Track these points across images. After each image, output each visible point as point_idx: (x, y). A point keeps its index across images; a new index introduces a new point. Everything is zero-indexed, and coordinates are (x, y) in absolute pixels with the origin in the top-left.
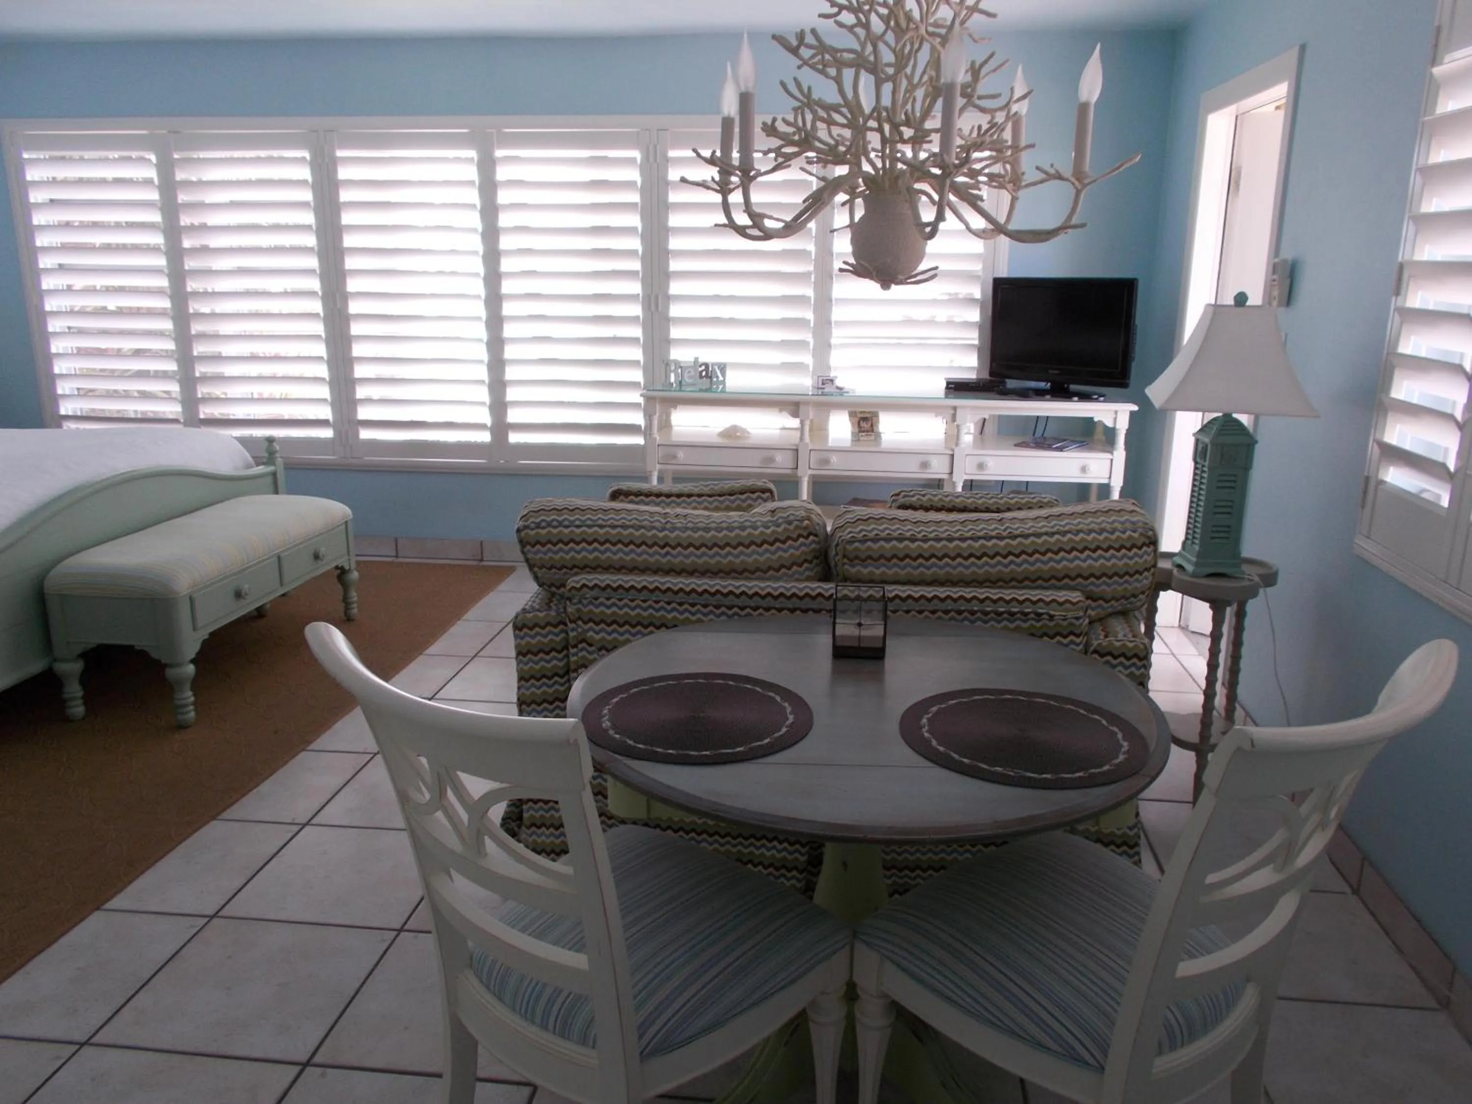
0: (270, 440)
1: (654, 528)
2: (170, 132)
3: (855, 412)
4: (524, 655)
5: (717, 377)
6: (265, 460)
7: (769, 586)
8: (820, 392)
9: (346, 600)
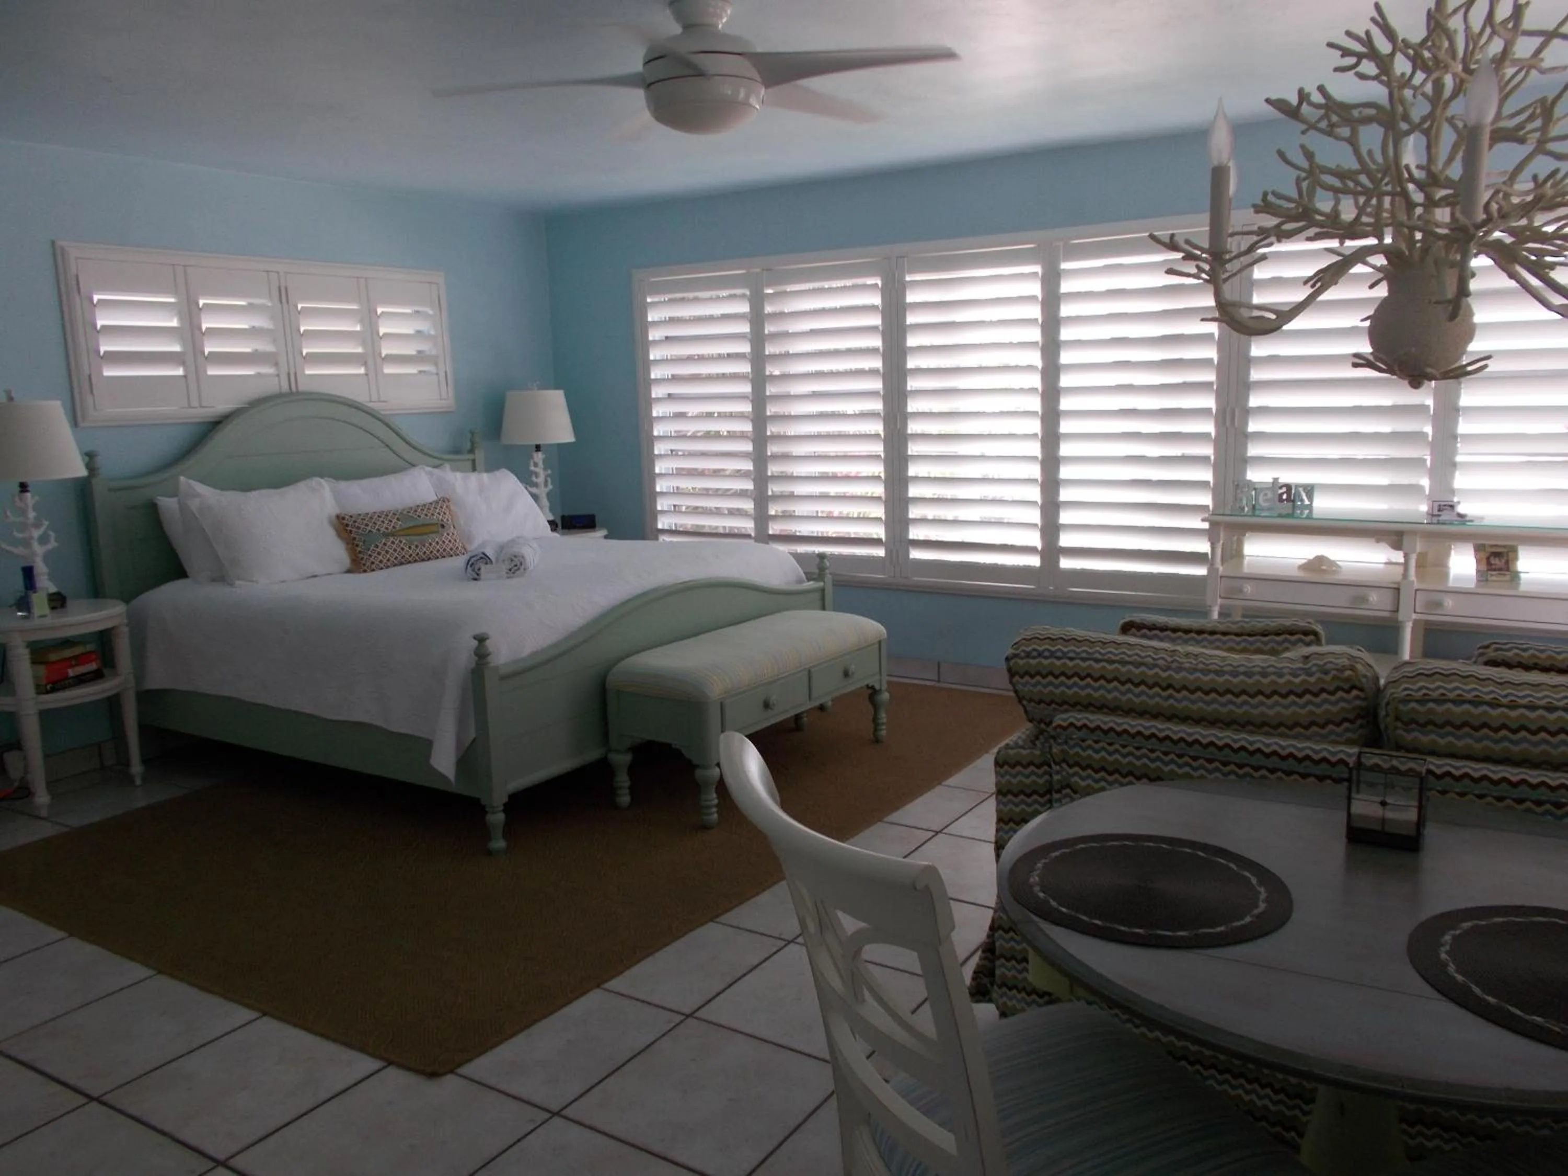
0: (822, 556)
1: (1156, 666)
2: (763, 270)
3: (1484, 545)
4: (1005, 795)
5: (1302, 500)
6: (815, 576)
7: (1342, 751)
8: (1435, 520)
9: (875, 719)
